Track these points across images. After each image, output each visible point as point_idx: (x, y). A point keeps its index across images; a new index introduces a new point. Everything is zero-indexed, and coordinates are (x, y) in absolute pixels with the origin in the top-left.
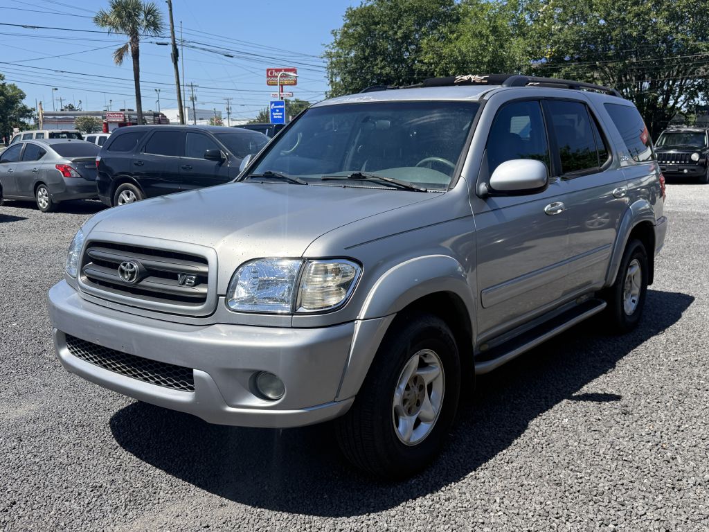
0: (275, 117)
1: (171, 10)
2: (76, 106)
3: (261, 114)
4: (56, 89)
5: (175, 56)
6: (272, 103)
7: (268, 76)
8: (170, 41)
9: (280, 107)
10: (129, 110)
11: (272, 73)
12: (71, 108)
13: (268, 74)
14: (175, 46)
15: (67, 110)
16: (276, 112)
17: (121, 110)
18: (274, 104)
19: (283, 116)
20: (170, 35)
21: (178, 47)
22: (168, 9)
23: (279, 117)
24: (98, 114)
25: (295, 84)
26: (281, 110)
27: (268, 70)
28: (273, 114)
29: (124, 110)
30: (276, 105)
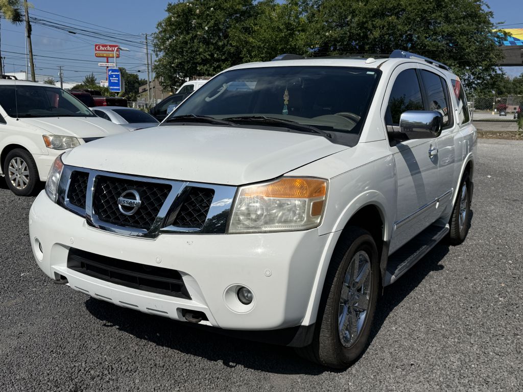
0: (112, 81)
3: (87, 79)
5: (29, 30)
6: (109, 70)
7: (96, 50)
9: (116, 73)
11: (99, 48)
13: (96, 48)
14: (28, 22)
16: (113, 77)
19: (118, 80)
21: (31, 23)
23: (115, 81)
26: (117, 76)
27: (96, 45)
28: (111, 79)
30: (112, 72)
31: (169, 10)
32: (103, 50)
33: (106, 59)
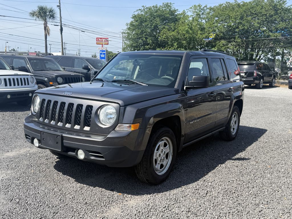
0: (101, 56)
1: (60, 12)
2: (16, 50)
3: (92, 56)
4: (7, 42)
5: (62, 30)
6: (100, 51)
7: (97, 41)
8: (59, 24)
9: (104, 52)
10: (39, 52)
11: (98, 39)
12: (14, 50)
13: (97, 40)
14: (61, 26)
15: (13, 51)
16: (102, 54)
17: (35, 52)
18: (101, 51)
19: (105, 56)
20: (60, 22)
21: (63, 27)
22: (59, 11)
23: (103, 56)
24: (25, 53)
25: (108, 44)
26: (104, 54)
29: (36, 52)
30: (102, 52)
31: (133, 18)
32: (100, 41)
33: (101, 45)
